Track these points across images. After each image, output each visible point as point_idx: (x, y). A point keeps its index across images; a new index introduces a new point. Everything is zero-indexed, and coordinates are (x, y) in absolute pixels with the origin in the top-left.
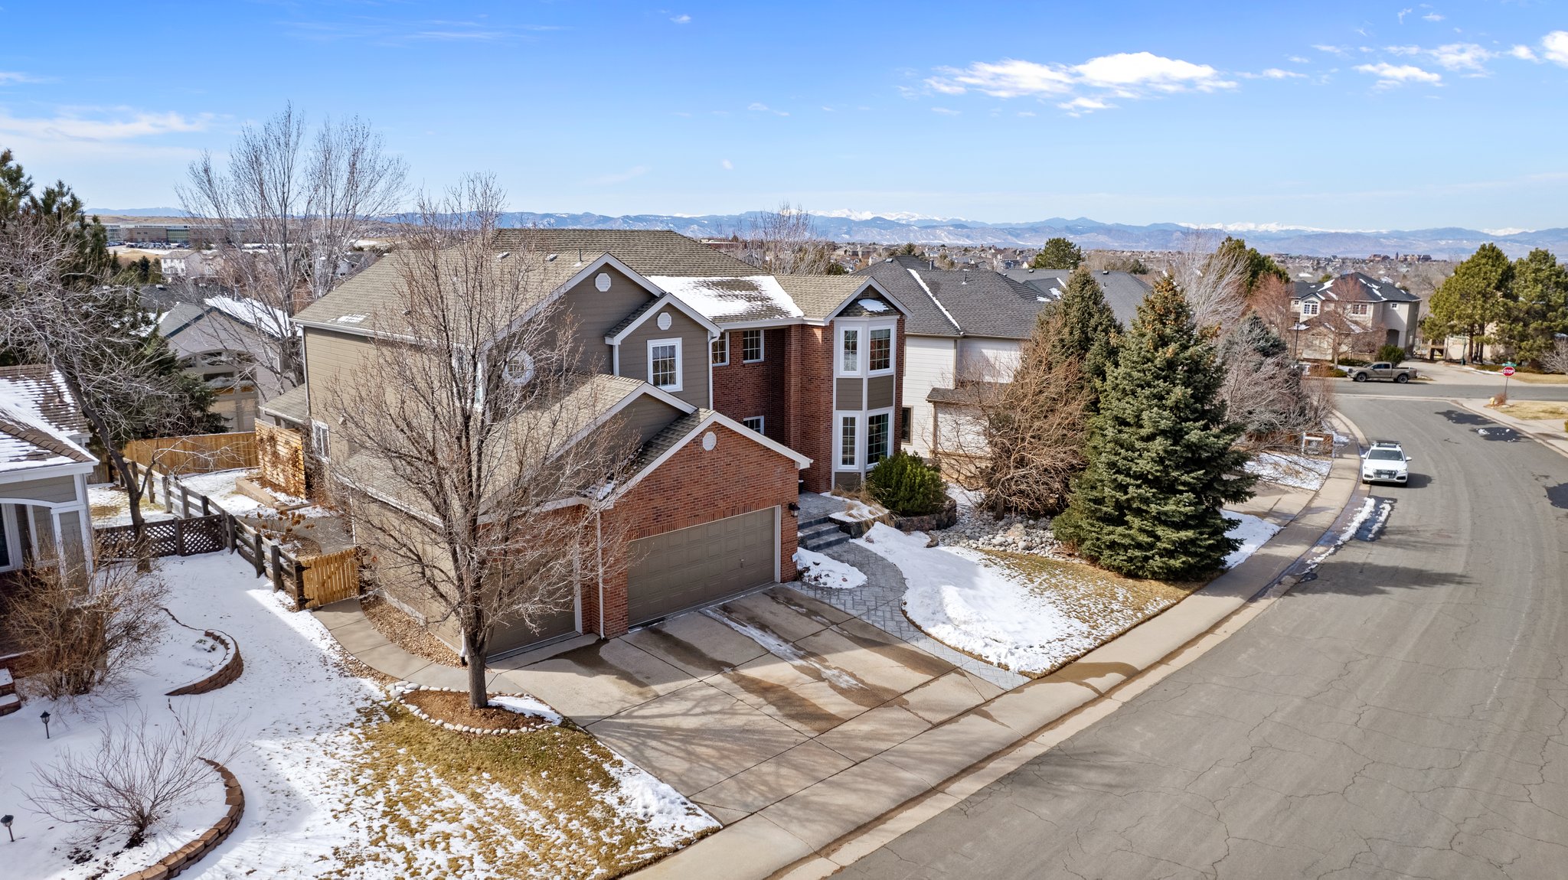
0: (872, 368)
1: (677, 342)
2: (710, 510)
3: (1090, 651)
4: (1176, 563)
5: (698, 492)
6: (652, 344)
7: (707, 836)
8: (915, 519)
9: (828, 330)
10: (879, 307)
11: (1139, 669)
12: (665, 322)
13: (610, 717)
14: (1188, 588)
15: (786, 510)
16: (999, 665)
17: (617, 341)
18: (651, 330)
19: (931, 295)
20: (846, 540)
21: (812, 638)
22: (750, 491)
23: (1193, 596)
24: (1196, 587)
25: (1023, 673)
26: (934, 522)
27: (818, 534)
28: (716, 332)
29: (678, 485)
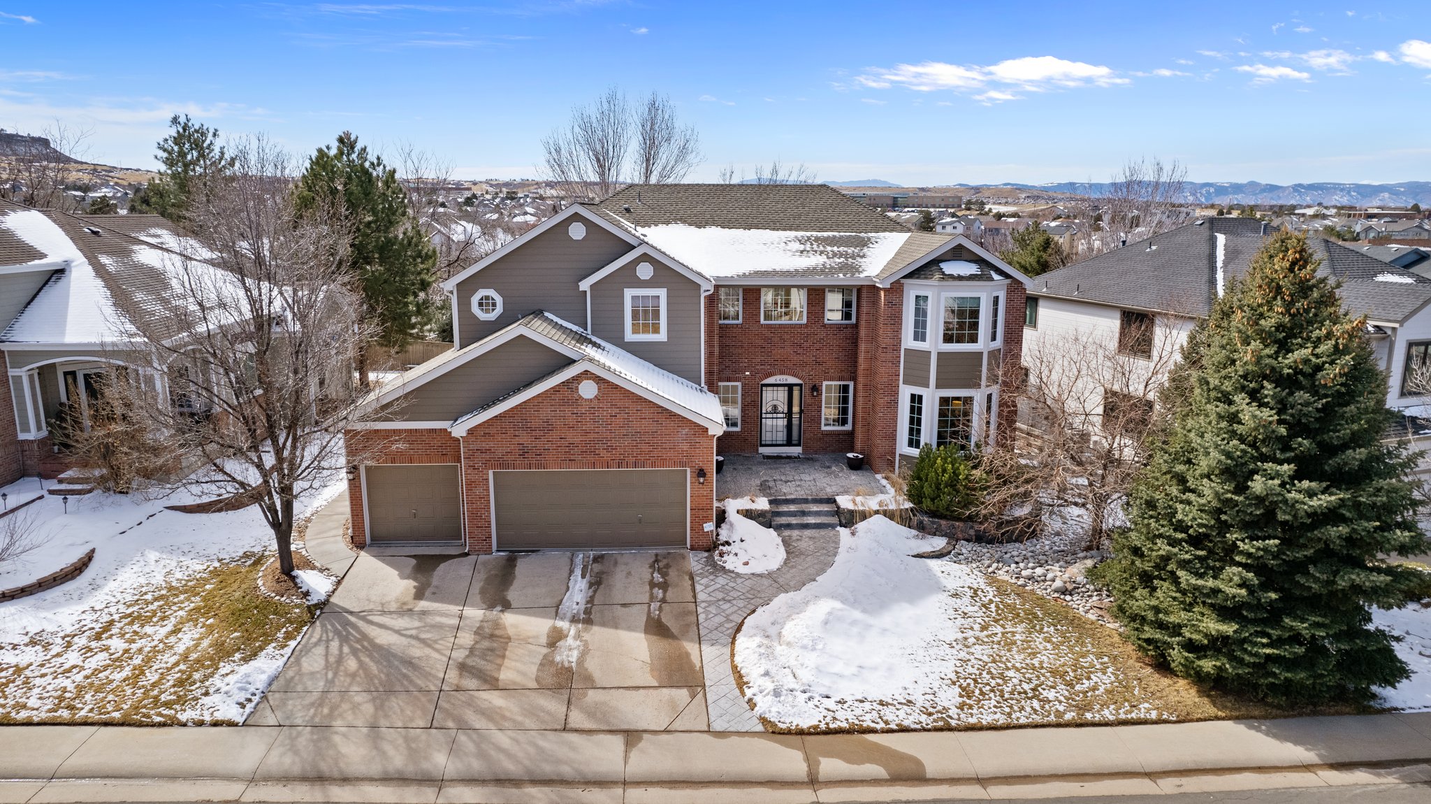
0: (948, 339)
1: (662, 293)
2: (591, 458)
5: (574, 437)
6: (629, 293)
7: (221, 725)
9: (896, 289)
10: (971, 269)
11: (929, 775)
12: (645, 271)
15: (695, 475)
16: (750, 700)
17: (585, 285)
18: (628, 276)
20: (833, 526)
25: (764, 720)
27: (803, 513)
28: (707, 288)
29: (548, 427)
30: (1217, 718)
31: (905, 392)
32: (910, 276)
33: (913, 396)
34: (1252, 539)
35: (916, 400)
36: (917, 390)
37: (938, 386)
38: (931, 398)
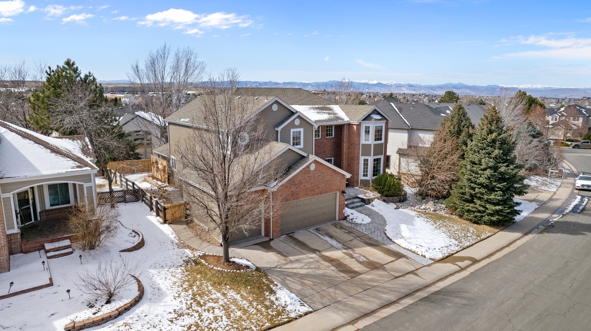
0: (375, 140)
1: (302, 130)
2: (313, 193)
3: (458, 252)
4: (494, 219)
5: (308, 186)
6: (292, 130)
7: (308, 314)
8: (390, 198)
9: (359, 126)
10: (379, 117)
11: (478, 260)
12: (297, 122)
13: (273, 268)
14: (499, 229)
15: (341, 193)
16: (422, 255)
17: (279, 129)
18: (292, 125)
19: (399, 112)
20: (364, 205)
21: (350, 242)
22: (328, 186)
23: (501, 232)
24: (502, 228)
25: (431, 259)
26: (398, 200)
27: (353, 203)
28: (316, 126)
29: (301, 183)
30: (499, 231)
31: (362, 159)
32: (364, 120)
33: (365, 160)
34: (500, 183)
35: (366, 161)
36: (366, 158)
37: (374, 155)
38: (371, 159)
